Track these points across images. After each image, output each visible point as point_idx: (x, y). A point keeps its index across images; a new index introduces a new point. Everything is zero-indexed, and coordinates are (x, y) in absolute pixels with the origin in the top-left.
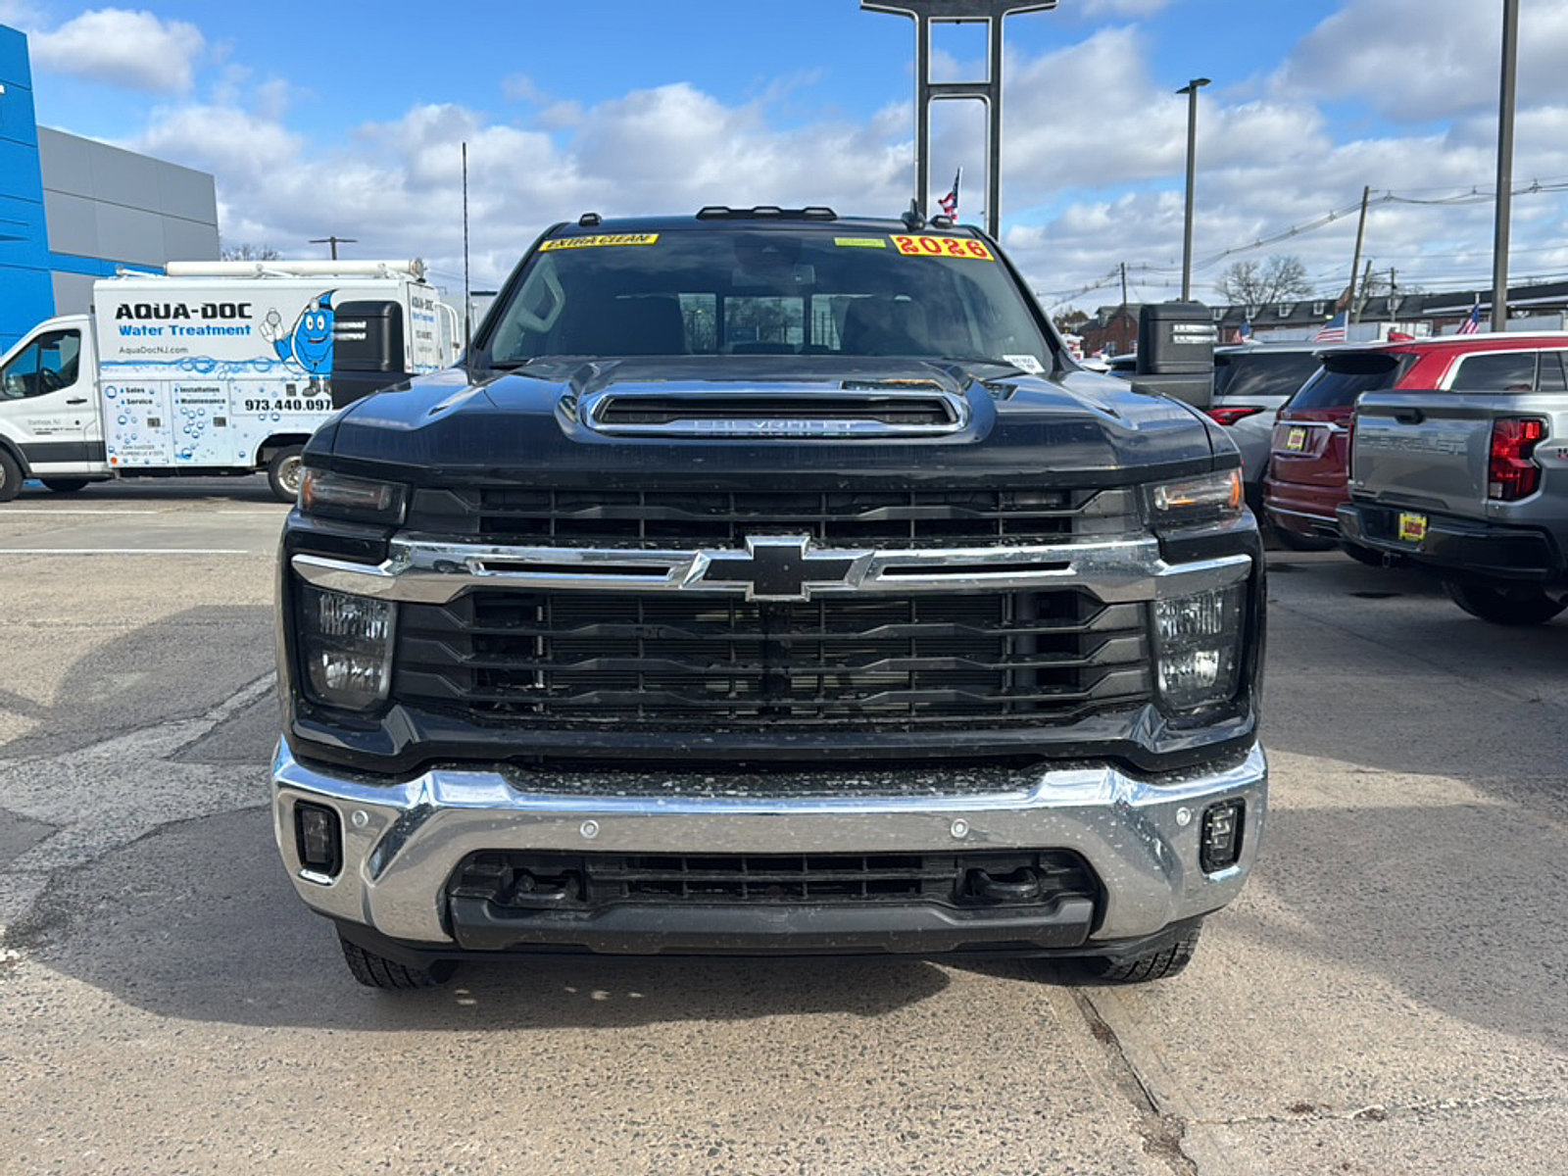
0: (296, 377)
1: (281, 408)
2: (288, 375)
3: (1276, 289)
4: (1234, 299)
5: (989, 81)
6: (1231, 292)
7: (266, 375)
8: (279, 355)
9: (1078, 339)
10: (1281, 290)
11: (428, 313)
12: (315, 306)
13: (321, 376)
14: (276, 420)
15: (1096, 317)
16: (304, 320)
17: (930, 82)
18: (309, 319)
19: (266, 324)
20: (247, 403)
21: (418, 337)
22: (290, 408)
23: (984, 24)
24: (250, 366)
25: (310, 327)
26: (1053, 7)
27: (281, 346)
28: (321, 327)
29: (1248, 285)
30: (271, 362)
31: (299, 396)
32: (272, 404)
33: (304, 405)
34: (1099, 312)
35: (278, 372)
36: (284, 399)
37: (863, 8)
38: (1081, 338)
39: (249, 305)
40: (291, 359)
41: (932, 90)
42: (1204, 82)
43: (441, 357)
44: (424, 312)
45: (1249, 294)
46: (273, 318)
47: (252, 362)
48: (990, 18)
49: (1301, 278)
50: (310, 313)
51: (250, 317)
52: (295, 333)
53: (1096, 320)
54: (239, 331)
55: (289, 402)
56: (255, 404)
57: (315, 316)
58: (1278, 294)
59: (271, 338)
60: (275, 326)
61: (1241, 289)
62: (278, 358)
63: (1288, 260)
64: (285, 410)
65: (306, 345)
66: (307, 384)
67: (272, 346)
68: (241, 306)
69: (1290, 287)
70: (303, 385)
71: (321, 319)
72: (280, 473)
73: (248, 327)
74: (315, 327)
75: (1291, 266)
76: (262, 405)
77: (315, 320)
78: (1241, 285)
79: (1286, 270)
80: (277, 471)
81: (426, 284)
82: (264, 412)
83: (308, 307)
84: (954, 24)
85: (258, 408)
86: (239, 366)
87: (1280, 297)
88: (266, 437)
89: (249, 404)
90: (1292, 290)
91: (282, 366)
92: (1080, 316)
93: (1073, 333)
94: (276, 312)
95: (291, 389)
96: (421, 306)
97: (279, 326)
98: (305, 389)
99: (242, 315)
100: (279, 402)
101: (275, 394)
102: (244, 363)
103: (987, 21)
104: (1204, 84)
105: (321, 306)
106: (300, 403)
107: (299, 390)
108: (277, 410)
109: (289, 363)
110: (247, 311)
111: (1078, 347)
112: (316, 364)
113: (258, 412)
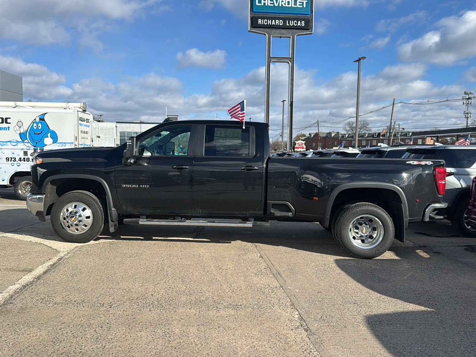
0: (28, 148)
1: (21, 161)
2: (25, 147)
3: (361, 129)
4: (348, 132)
5: (290, 57)
6: (347, 130)
7: (15, 147)
8: (22, 139)
9: (304, 142)
10: (362, 130)
11: (88, 124)
12: (38, 120)
13: (39, 148)
14: (18, 166)
15: (309, 136)
16: (33, 125)
17: (271, 56)
18: (35, 125)
19: (17, 126)
20: (6, 158)
21: (82, 133)
22: (25, 161)
23: (289, 38)
24: (9, 143)
25: (35, 128)
26: (311, 34)
27: (23, 136)
28: (40, 128)
29: (352, 128)
30: (18, 142)
31: (29, 156)
32: (17, 159)
33: (31, 160)
34: (310, 134)
35: (21, 146)
36: (22, 157)
37: (249, 31)
38: (305, 142)
39: (10, 118)
40: (26, 141)
41: (272, 59)
42: (364, 58)
43: (92, 141)
44: (85, 123)
45: (353, 131)
46: (20, 124)
47: (10, 142)
48: (291, 36)
49: (368, 126)
50: (36, 122)
51: (10, 123)
52: (28, 130)
53: (309, 137)
54: (4, 129)
55: (24, 158)
56: (10, 159)
57: (37, 123)
58: (361, 131)
59: (18, 132)
60: (20, 127)
61: (350, 129)
62: (21, 140)
63: (364, 121)
64: (23, 162)
65: (33, 135)
66: (33, 151)
67: (19, 135)
68: (6, 119)
69: (365, 129)
70: (30, 152)
71: (40, 125)
72: (19, 188)
73: (9, 128)
74: (37, 128)
75: (365, 123)
76: (13, 159)
77: (37, 125)
78: (350, 128)
79: (363, 124)
80: (18, 187)
81: (87, 112)
82: (13, 162)
83: (35, 120)
84: (279, 38)
85: (11, 161)
86: (4, 143)
87: (362, 132)
88: (14, 173)
89: (7, 159)
90: (365, 130)
91: (23, 143)
92: (304, 135)
93: (302, 140)
94: (21, 122)
95: (25, 153)
96: (84, 121)
97: (22, 127)
98: (31, 153)
99: (6, 122)
100: (20, 158)
101: (18, 155)
102: (6, 142)
103: (290, 37)
104: (364, 59)
105: (40, 119)
106: (29, 159)
107: (29, 154)
108: (19, 162)
109: (25, 142)
110: (9, 121)
111: (304, 145)
112: (37, 143)
113: (11, 162)
